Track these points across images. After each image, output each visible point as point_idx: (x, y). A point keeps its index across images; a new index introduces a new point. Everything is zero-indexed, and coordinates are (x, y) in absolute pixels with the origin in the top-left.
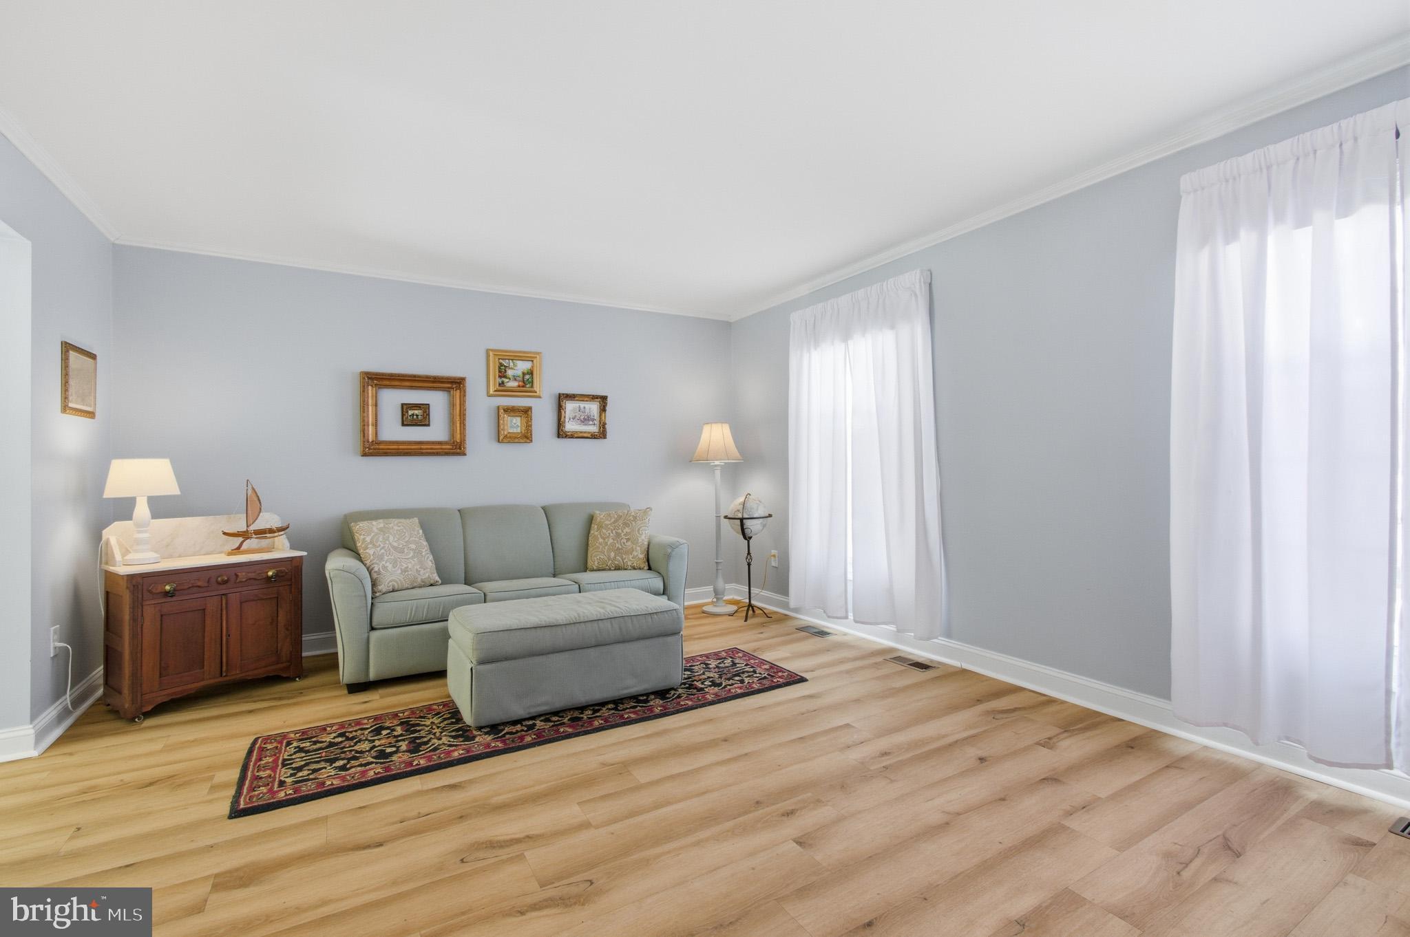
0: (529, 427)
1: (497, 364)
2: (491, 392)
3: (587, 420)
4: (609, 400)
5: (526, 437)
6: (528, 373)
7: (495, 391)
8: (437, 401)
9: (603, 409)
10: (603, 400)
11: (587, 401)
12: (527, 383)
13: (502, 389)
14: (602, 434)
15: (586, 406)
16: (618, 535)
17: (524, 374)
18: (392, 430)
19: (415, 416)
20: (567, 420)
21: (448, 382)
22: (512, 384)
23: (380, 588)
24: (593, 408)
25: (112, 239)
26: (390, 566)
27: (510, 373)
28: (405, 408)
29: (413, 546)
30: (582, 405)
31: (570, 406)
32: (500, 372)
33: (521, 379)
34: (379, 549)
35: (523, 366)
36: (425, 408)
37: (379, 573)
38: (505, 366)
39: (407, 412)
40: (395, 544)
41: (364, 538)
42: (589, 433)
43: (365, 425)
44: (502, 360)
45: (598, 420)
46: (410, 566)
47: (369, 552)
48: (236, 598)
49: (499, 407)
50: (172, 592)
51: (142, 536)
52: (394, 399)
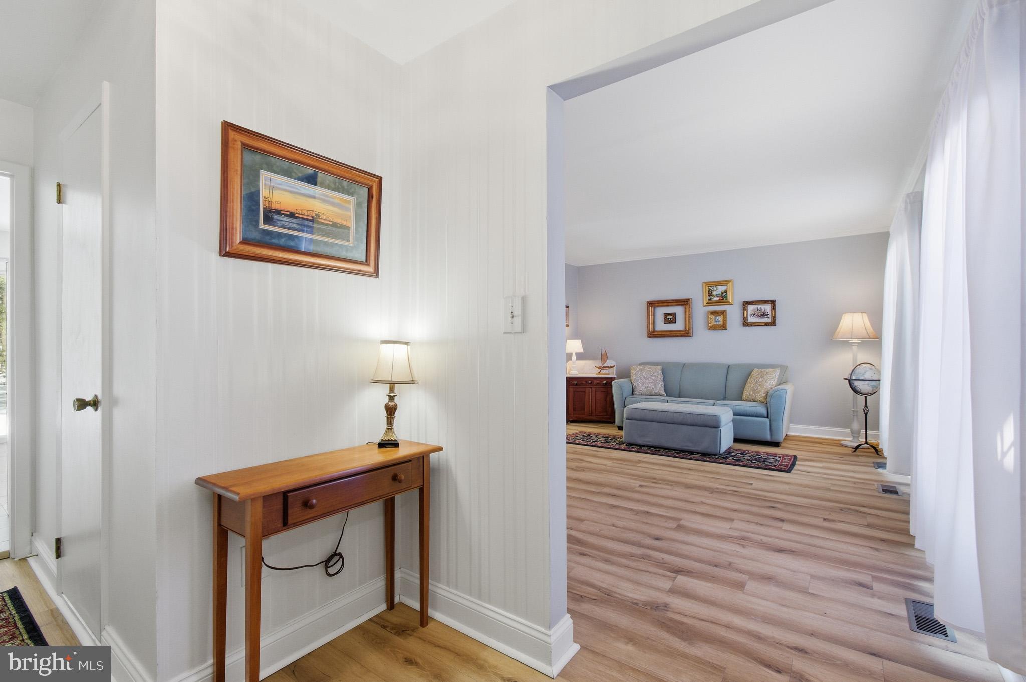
0: (725, 321)
1: (707, 290)
2: (705, 304)
3: (764, 315)
4: (777, 303)
5: (724, 327)
6: (725, 292)
7: (707, 304)
8: (679, 311)
9: (774, 308)
10: (773, 303)
11: (761, 304)
12: (724, 299)
13: (710, 303)
14: (773, 324)
15: (765, 307)
16: (757, 382)
17: (722, 293)
18: (661, 326)
19: (670, 319)
20: (749, 316)
21: (684, 302)
22: (716, 299)
23: (636, 392)
24: (768, 308)
25: (577, 266)
26: (640, 384)
27: (714, 293)
28: (666, 315)
29: (654, 378)
30: (759, 307)
31: (751, 308)
32: (709, 294)
33: (721, 296)
34: (637, 377)
35: (721, 289)
36: (674, 315)
37: (635, 386)
38: (712, 290)
39: (666, 317)
40: (646, 376)
41: (633, 372)
42: (764, 323)
43: (649, 324)
44: (710, 287)
45: (770, 315)
46: (649, 385)
47: (633, 378)
48: (594, 389)
49: (709, 312)
50: (576, 384)
51: (574, 365)
52: (661, 312)
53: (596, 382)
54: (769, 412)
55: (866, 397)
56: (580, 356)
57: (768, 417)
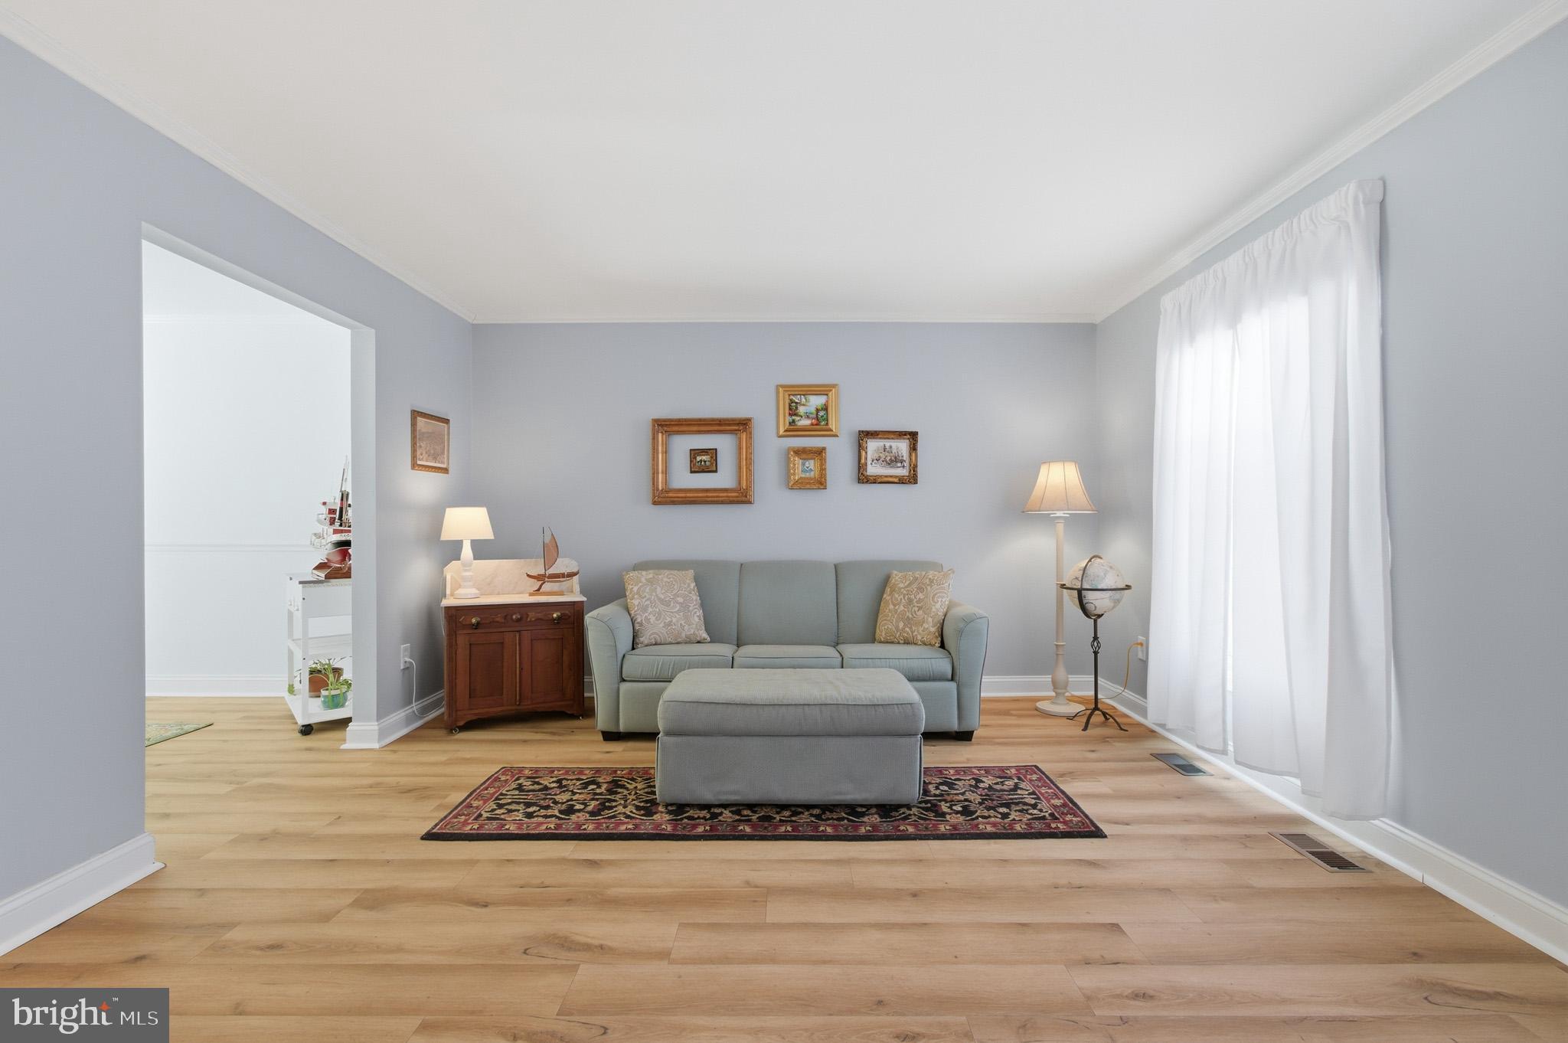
0: (823, 470)
1: (787, 401)
2: (781, 432)
3: (895, 461)
4: (920, 438)
5: (820, 483)
6: (823, 409)
7: (786, 431)
8: (723, 444)
9: (913, 448)
10: (913, 436)
11: (893, 439)
12: (821, 423)
13: (793, 430)
14: (912, 479)
15: (898, 444)
16: (910, 601)
17: (818, 410)
18: (683, 478)
19: (704, 462)
20: (869, 462)
21: (734, 424)
22: (805, 422)
23: (641, 639)
24: (901, 446)
26: (652, 619)
27: (802, 410)
28: (695, 453)
29: (680, 600)
30: (888, 443)
31: (873, 446)
32: (790, 409)
33: (814, 416)
34: (644, 600)
35: (816, 401)
36: (713, 453)
37: (641, 624)
38: (796, 403)
39: (695, 458)
40: (662, 597)
41: (632, 588)
42: (896, 477)
43: (655, 473)
44: (791, 397)
45: (907, 461)
46: (674, 620)
47: (635, 603)
48: (527, 636)
49: (789, 449)
50: (477, 626)
51: (467, 574)
52: (683, 445)
53: (532, 616)
54: (957, 668)
55: (1095, 621)
56: (482, 550)
57: (952, 679)
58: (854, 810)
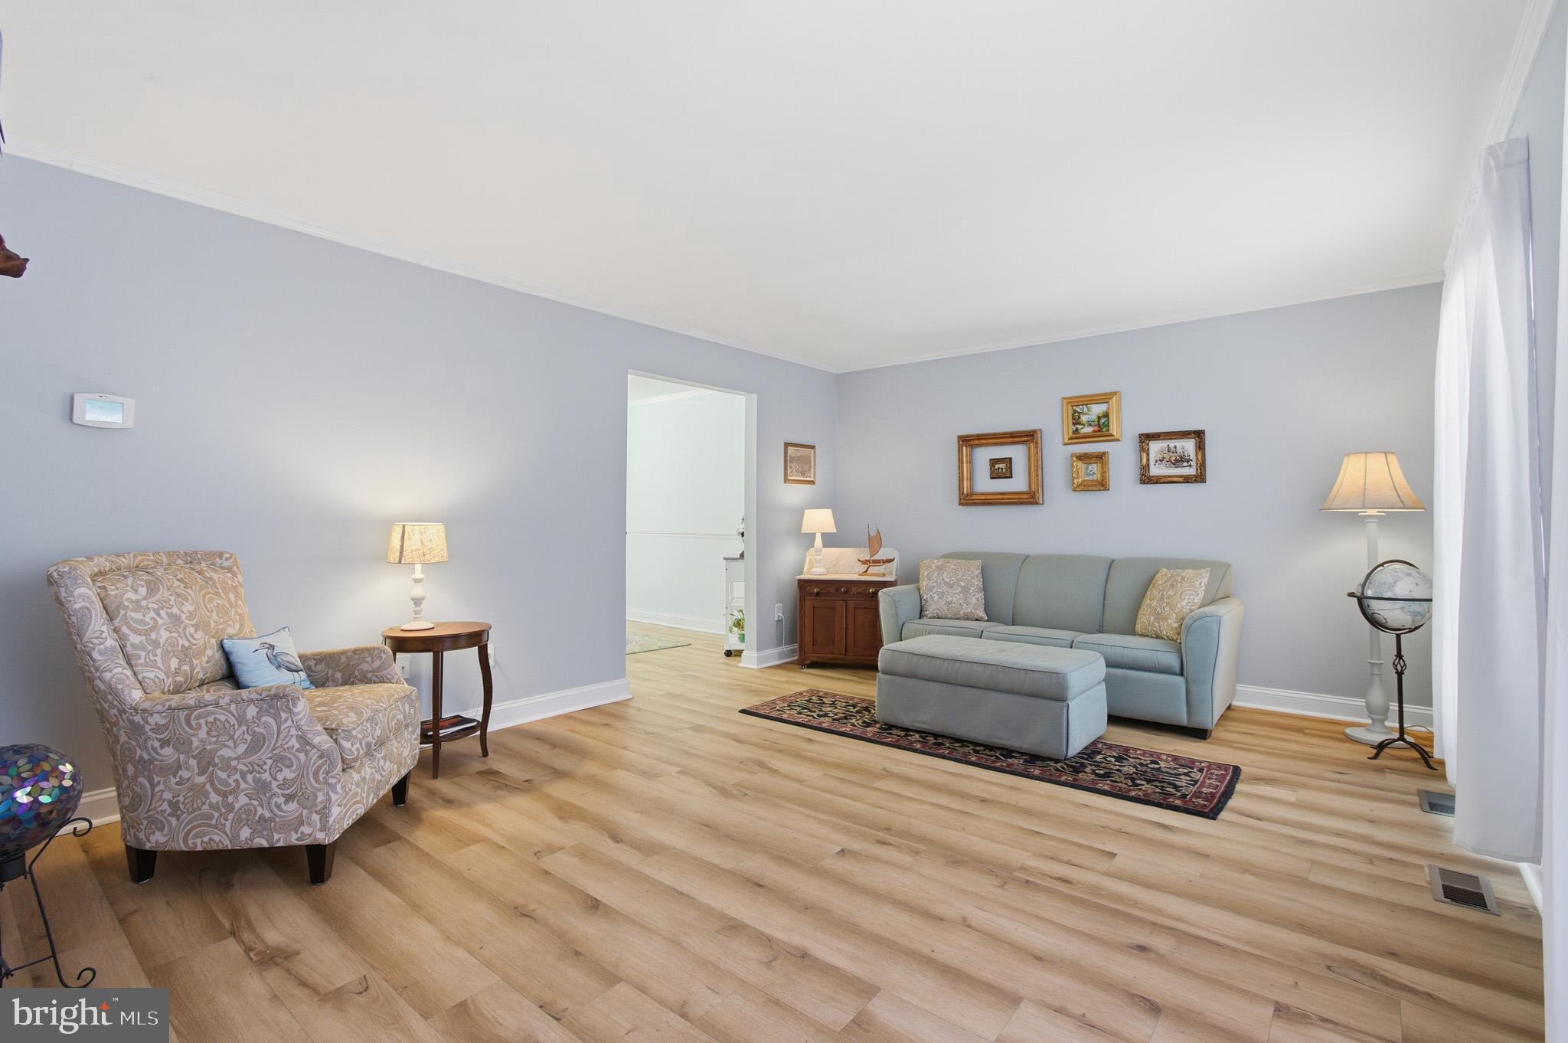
0: (1104, 473)
1: (1071, 412)
2: (1066, 441)
3: (1181, 460)
4: (1207, 436)
5: (1102, 485)
6: (1104, 416)
7: (1069, 439)
8: (1017, 453)
9: (1201, 447)
10: (1199, 435)
11: (1175, 439)
12: (1102, 429)
13: (1077, 437)
14: (1200, 478)
15: (1183, 444)
17: (1099, 418)
18: (985, 484)
19: (1001, 469)
20: (1152, 463)
21: (1027, 436)
22: (1089, 430)
24: (1188, 446)
25: (835, 372)
26: (936, 597)
27: (1084, 419)
28: (994, 462)
29: (963, 584)
30: (1172, 444)
31: (1155, 447)
32: (1073, 419)
33: (1096, 423)
34: (931, 582)
35: (1097, 409)
36: (1008, 461)
37: (926, 601)
38: (1079, 413)
39: (994, 466)
40: (947, 580)
41: (924, 572)
42: (1181, 476)
43: (961, 479)
44: (1075, 407)
45: (1194, 460)
46: (954, 599)
47: (924, 583)
48: (851, 604)
49: (1073, 455)
50: (818, 594)
51: (818, 557)
52: (984, 456)
53: (854, 590)
54: (1185, 663)
55: (1398, 637)
56: (829, 540)
57: (1182, 674)
58: (1009, 752)
